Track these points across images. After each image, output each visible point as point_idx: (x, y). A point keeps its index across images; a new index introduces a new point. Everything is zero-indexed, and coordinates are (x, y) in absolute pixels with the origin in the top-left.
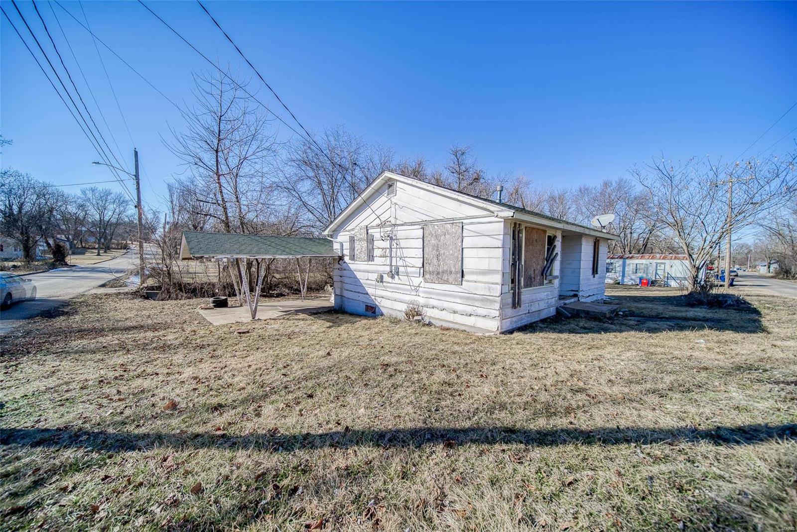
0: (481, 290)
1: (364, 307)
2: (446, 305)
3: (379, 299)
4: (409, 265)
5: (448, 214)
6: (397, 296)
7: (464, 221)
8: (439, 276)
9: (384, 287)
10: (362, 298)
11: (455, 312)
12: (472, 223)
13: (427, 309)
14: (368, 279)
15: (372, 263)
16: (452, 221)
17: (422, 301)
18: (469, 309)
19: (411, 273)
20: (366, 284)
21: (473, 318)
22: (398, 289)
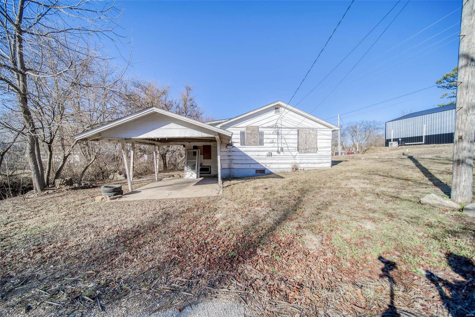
0: (324, 153)
1: (255, 171)
2: (310, 161)
3: (268, 165)
4: (290, 146)
5: (311, 126)
6: (281, 161)
7: (318, 129)
8: (306, 151)
9: (273, 158)
10: (252, 166)
11: (314, 163)
12: (321, 130)
13: (300, 165)
14: (259, 155)
15: (262, 146)
16: (313, 129)
17: (298, 161)
18: (320, 161)
19: (291, 150)
20: (255, 158)
21: (321, 164)
22: (283, 158)
